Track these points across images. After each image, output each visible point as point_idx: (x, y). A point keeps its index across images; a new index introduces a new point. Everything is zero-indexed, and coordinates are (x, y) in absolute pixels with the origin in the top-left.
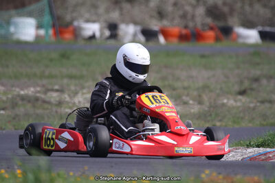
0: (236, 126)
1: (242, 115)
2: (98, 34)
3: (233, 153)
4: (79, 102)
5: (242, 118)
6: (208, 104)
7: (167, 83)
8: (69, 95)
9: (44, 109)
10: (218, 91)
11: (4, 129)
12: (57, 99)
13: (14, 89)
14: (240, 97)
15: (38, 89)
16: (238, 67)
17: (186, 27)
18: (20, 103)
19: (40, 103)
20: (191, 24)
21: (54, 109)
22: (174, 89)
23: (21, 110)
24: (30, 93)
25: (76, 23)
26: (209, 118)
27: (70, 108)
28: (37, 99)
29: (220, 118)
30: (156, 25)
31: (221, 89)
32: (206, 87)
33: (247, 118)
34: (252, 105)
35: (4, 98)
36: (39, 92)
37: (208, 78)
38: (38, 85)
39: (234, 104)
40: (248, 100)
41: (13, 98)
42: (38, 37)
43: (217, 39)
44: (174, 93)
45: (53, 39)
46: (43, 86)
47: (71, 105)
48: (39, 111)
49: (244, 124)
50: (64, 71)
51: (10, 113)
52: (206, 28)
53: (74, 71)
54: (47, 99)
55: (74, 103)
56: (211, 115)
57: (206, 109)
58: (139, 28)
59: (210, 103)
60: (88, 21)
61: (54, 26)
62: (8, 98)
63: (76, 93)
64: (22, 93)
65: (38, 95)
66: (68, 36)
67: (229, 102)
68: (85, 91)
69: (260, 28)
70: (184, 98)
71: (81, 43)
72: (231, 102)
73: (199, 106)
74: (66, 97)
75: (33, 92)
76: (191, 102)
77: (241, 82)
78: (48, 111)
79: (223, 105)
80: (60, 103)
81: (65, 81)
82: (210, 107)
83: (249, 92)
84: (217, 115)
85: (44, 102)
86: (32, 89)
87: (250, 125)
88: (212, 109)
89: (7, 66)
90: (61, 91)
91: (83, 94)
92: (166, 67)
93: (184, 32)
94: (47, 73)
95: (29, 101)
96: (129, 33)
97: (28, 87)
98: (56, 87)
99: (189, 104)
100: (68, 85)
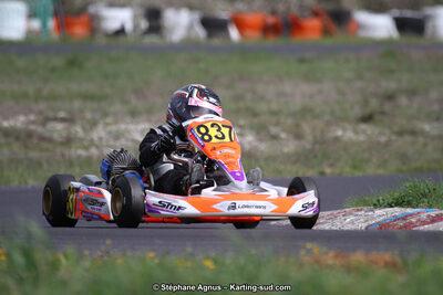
0: (358, 174)
1: (366, 155)
2: (129, 27)
3: (352, 217)
4: (101, 139)
5: (367, 161)
6: (310, 138)
7: (242, 105)
8: (83, 128)
9: (42, 150)
10: (327, 117)
12: (64, 134)
14: (363, 126)
15: (32, 117)
16: (360, 77)
17: (274, 13)
18: (3, 141)
19: (35, 140)
20: (281, 7)
21: (59, 150)
22: (255, 114)
23: (4, 153)
24: (19, 124)
25: (92, 10)
26: (314, 162)
27: (86, 148)
28: (30, 135)
29: (331, 161)
30: (224, 11)
31: (332, 113)
32: (306, 112)
33: (374, 160)
34: (383, 139)
36: (33, 122)
37: (311, 97)
38: (32, 112)
39: (354, 137)
40: (377, 131)
42: (29, 32)
43: (326, 32)
44: (256, 120)
45: (55, 36)
46: (40, 113)
47: (86, 143)
48: (34, 155)
49: (370, 170)
50: (74, 87)
52: (306, 14)
53: (90, 87)
54: (47, 134)
55: (92, 140)
56: (315, 157)
57: (308, 146)
58: (196, 16)
59: (315, 137)
60: (112, 5)
61: (56, 14)
63: (94, 124)
64: (6, 124)
65: (32, 127)
66: (79, 31)
67: (345, 133)
68: (109, 120)
69: (397, 13)
70: (272, 128)
71: (101, 40)
72: (349, 135)
73: (297, 142)
74: (78, 130)
75: (23, 123)
76: (283, 135)
77: (366, 102)
78: (48, 154)
79: (337, 139)
80: (68, 141)
81: (77, 104)
82: (315, 142)
83: (378, 117)
84: (326, 156)
85: (42, 138)
86: (22, 118)
87: (381, 171)
88: (317, 147)
90: (69, 120)
91: (107, 124)
92: (241, 78)
93: (271, 20)
94: (45, 92)
95: (17, 138)
96: (180, 23)
97: (15, 114)
98: (62, 114)
99: (281, 139)
100: (81, 111)
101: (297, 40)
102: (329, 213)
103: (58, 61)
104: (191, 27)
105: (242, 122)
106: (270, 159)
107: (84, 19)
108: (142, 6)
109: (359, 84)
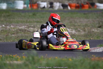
0: (98, 39)
1: (100, 35)
2: (46, 6)
3: (99, 49)
7: (72, 24)
8: (37, 29)
9: (28, 34)
10: (91, 27)
11: (14, 41)
12: (33, 30)
13: (17, 27)
14: (99, 29)
15: (26, 26)
16: (98, 18)
17: (78, 3)
18: (19, 32)
20: (80, 2)
22: (75, 26)
23: (20, 34)
25: (38, 2)
26: (88, 37)
28: (25, 30)
29: (92, 36)
30: (67, 3)
31: (92, 26)
32: (86, 25)
33: (102, 36)
35: (14, 30)
36: (26, 28)
37: (87, 22)
38: (26, 25)
39: (97, 31)
40: (102, 30)
41: (17, 30)
42: (24, 8)
43: (89, 8)
44: (75, 27)
45: (30, 8)
46: (27, 25)
48: (26, 35)
50: (34, 20)
51: (16, 36)
52: (85, 3)
53: (38, 20)
56: (88, 35)
57: (87, 33)
58: (61, 4)
59: (88, 31)
60: (42, 2)
61: (30, 3)
62: (15, 30)
64: (20, 28)
65: (26, 29)
66: (35, 7)
67: (95, 30)
70: (79, 29)
71: (40, 9)
72: (96, 30)
73: (84, 32)
75: (24, 28)
77: (99, 23)
78: (29, 35)
79: (93, 31)
81: (35, 24)
82: (88, 32)
83: (102, 27)
85: (28, 31)
86: (23, 27)
89: (14, 18)
90: (34, 27)
92: (71, 18)
93: (77, 5)
94: (28, 21)
95: (23, 31)
96: (57, 5)
97: (22, 26)
98: (32, 26)
99: (81, 31)
100: (36, 25)
101: (83, 9)
102: (93, 48)
103: (31, 14)
104: (59, 6)
105: (72, 28)
106: (78, 36)
107: (36, 4)
108: (49, 2)
109: (97, 19)
